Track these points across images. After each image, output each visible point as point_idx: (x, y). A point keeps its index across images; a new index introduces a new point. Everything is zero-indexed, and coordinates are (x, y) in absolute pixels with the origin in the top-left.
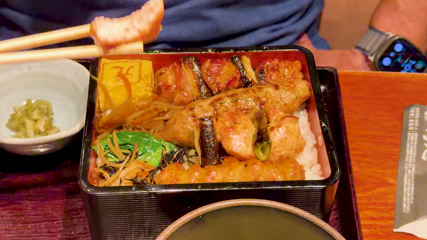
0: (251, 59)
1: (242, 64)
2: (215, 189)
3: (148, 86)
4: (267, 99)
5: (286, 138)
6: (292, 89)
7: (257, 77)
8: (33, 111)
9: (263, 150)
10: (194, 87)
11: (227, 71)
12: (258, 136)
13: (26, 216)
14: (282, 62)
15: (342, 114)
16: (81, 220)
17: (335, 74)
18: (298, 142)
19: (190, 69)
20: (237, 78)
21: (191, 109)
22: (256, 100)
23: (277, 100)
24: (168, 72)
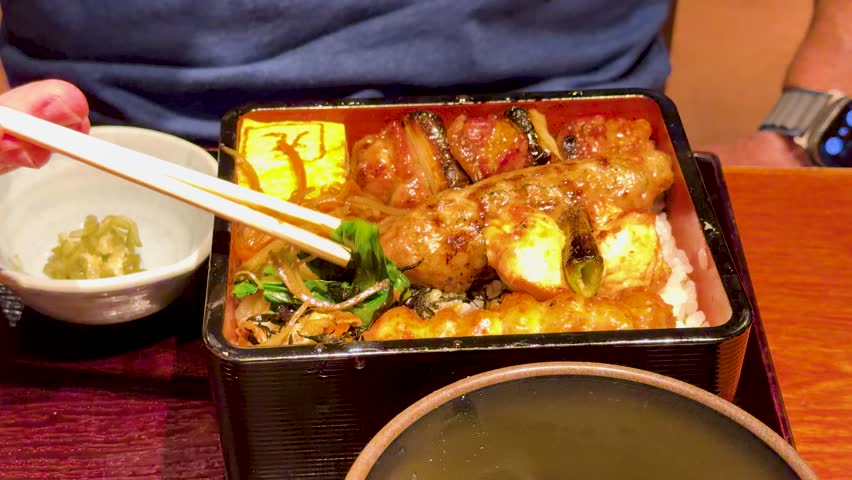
0: (547, 117)
1: (530, 123)
2: (490, 348)
3: (338, 165)
4: (587, 184)
5: (632, 252)
6: (638, 166)
7: (562, 150)
8: (98, 237)
9: (585, 277)
10: (433, 169)
11: (500, 137)
12: (575, 247)
13: (86, 444)
14: (611, 121)
15: (735, 235)
16: (201, 449)
17: (714, 165)
18: (656, 264)
19: (423, 136)
20: (521, 150)
21: (431, 207)
22: (565, 188)
23: (608, 187)
24: (379, 143)
